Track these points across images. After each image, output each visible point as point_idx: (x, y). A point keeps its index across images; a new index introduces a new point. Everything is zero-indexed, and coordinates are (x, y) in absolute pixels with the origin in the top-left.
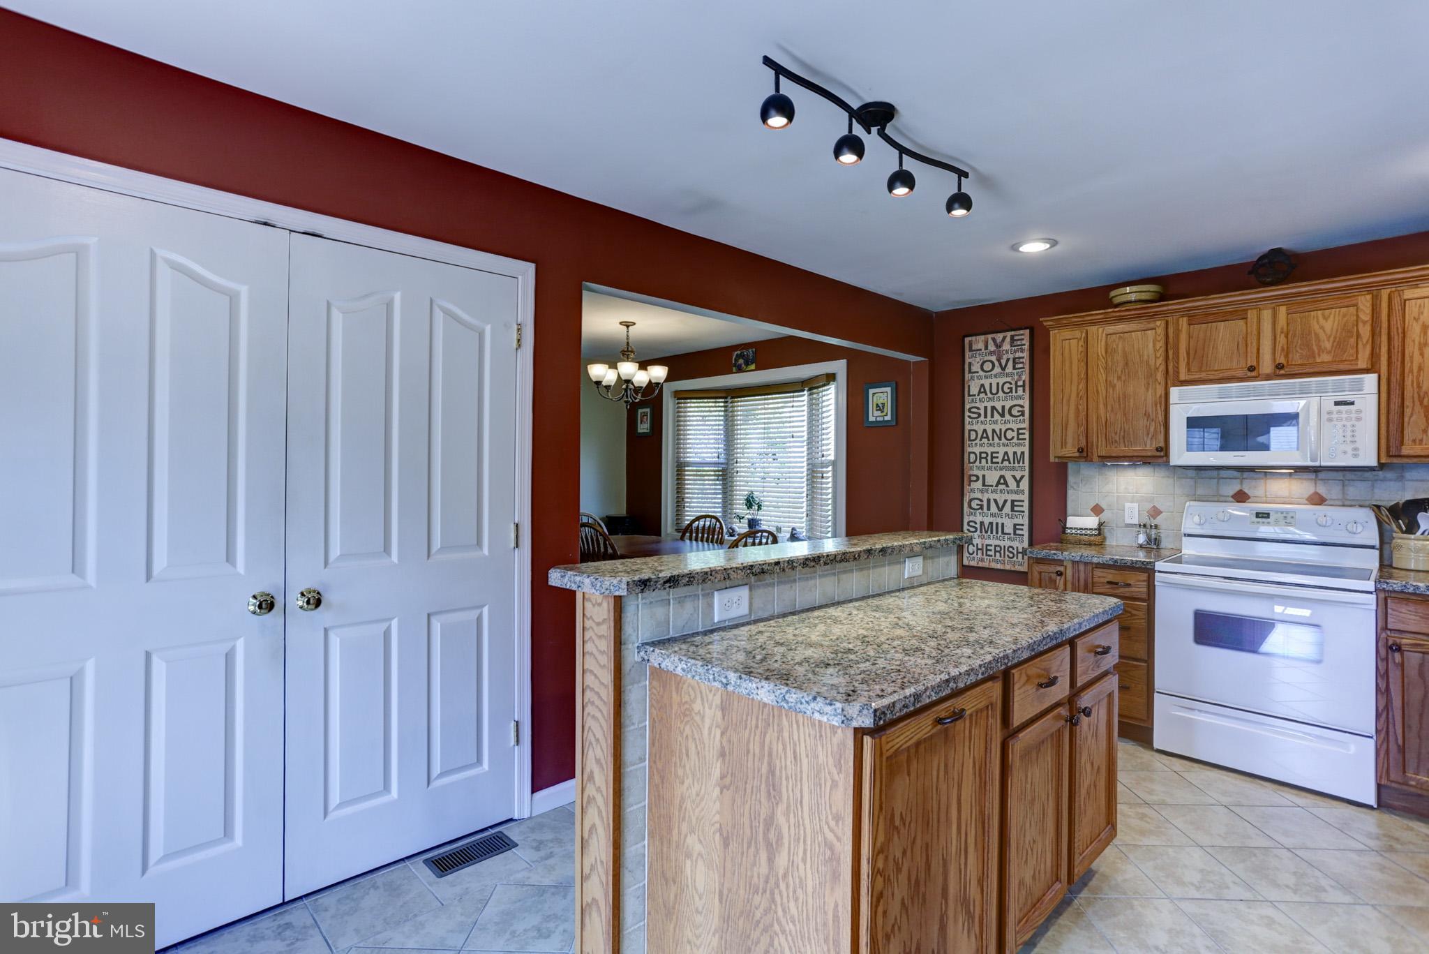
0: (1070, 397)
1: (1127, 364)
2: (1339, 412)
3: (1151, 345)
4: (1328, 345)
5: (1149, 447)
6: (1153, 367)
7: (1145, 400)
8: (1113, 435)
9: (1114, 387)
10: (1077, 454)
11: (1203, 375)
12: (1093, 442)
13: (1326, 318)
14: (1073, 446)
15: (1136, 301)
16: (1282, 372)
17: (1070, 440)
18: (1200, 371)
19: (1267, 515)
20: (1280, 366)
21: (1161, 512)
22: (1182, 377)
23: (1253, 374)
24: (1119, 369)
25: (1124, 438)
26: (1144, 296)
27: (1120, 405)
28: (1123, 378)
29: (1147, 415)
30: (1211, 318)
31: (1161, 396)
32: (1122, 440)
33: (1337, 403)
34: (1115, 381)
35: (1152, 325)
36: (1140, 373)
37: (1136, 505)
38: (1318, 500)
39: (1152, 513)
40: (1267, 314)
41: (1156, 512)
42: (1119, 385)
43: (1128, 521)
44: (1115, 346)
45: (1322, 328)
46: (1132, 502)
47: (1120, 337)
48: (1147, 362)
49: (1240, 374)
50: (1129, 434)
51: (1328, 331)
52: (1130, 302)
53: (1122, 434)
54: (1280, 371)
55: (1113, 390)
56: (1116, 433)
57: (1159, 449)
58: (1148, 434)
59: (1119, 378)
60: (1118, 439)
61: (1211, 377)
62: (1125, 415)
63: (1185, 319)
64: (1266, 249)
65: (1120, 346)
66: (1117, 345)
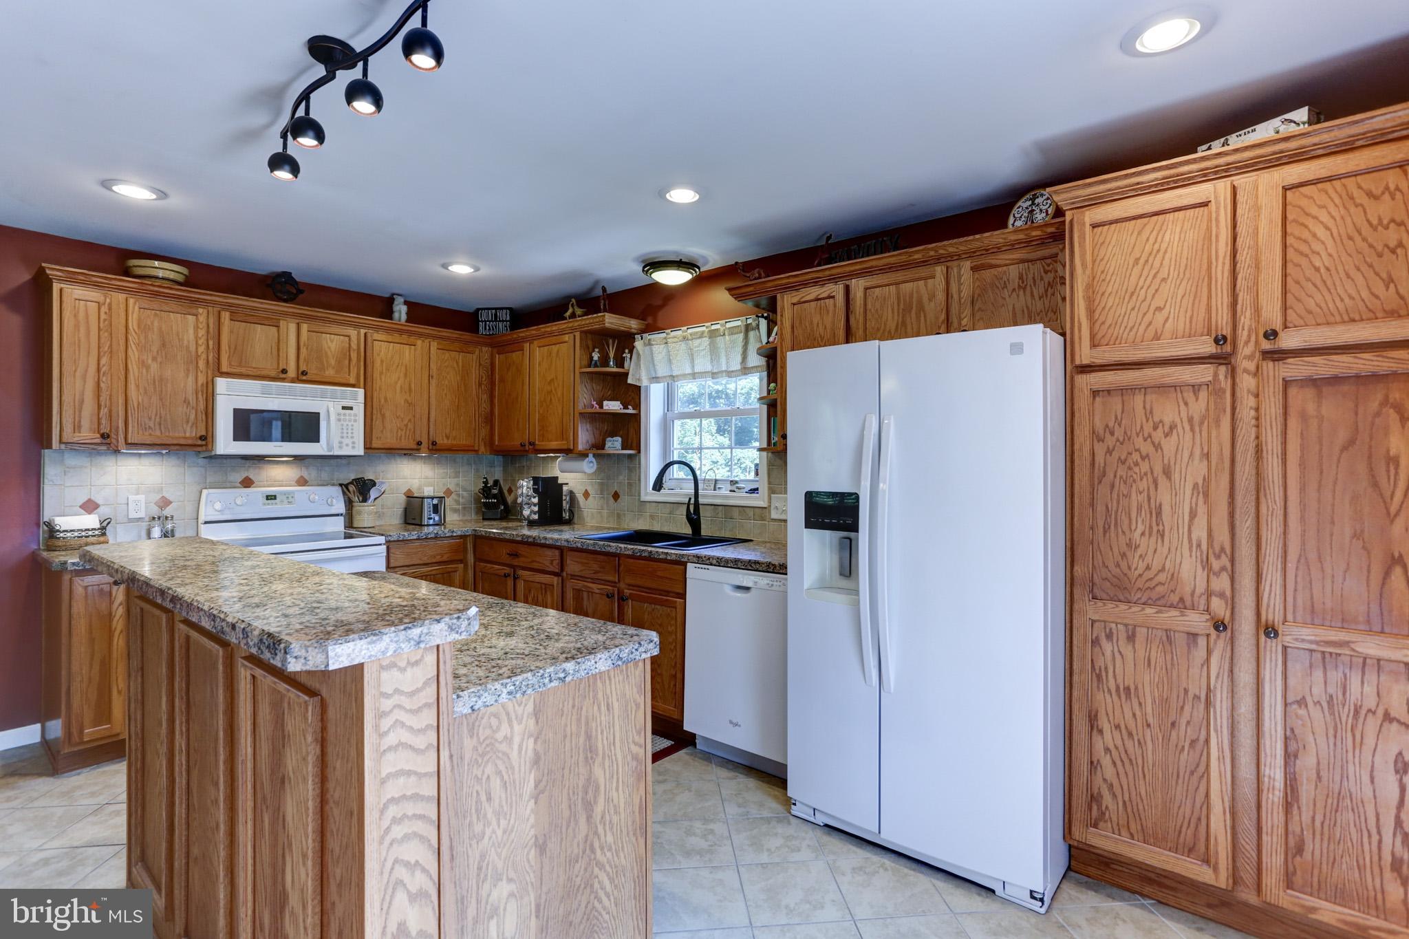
0: (86, 371)
1: (164, 345)
2: (345, 415)
3: (191, 331)
4: (333, 362)
5: (190, 433)
6: (193, 353)
7: (185, 387)
8: (147, 421)
9: (148, 368)
10: (98, 441)
11: (243, 370)
12: (118, 427)
13: (332, 341)
14: (91, 430)
15: (163, 279)
16: (304, 378)
17: (86, 423)
18: (240, 365)
19: (274, 498)
20: (305, 373)
21: (171, 503)
22: (224, 368)
23: (284, 376)
24: (155, 349)
25: (160, 424)
26: (172, 276)
27: (155, 388)
28: (159, 360)
29: (186, 401)
30: (250, 319)
31: (202, 385)
32: (157, 427)
33: (344, 408)
34: (150, 361)
35: (194, 311)
36: (179, 358)
37: (142, 497)
38: (302, 482)
39: (162, 504)
40: (292, 327)
41: (165, 503)
42: (154, 367)
43: (133, 515)
44: (149, 323)
45: (329, 348)
46: (137, 494)
47: (156, 315)
48: (188, 347)
49: (273, 374)
50: (165, 420)
51: (333, 349)
52: (157, 278)
53: (158, 420)
54: (302, 377)
55: (147, 372)
56: (150, 419)
57: (203, 438)
58: (188, 422)
59: (154, 359)
60: (152, 425)
61: (250, 373)
62: (161, 399)
63: (227, 314)
64: (280, 269)
65: (156, 324)
66: (152, 323)
